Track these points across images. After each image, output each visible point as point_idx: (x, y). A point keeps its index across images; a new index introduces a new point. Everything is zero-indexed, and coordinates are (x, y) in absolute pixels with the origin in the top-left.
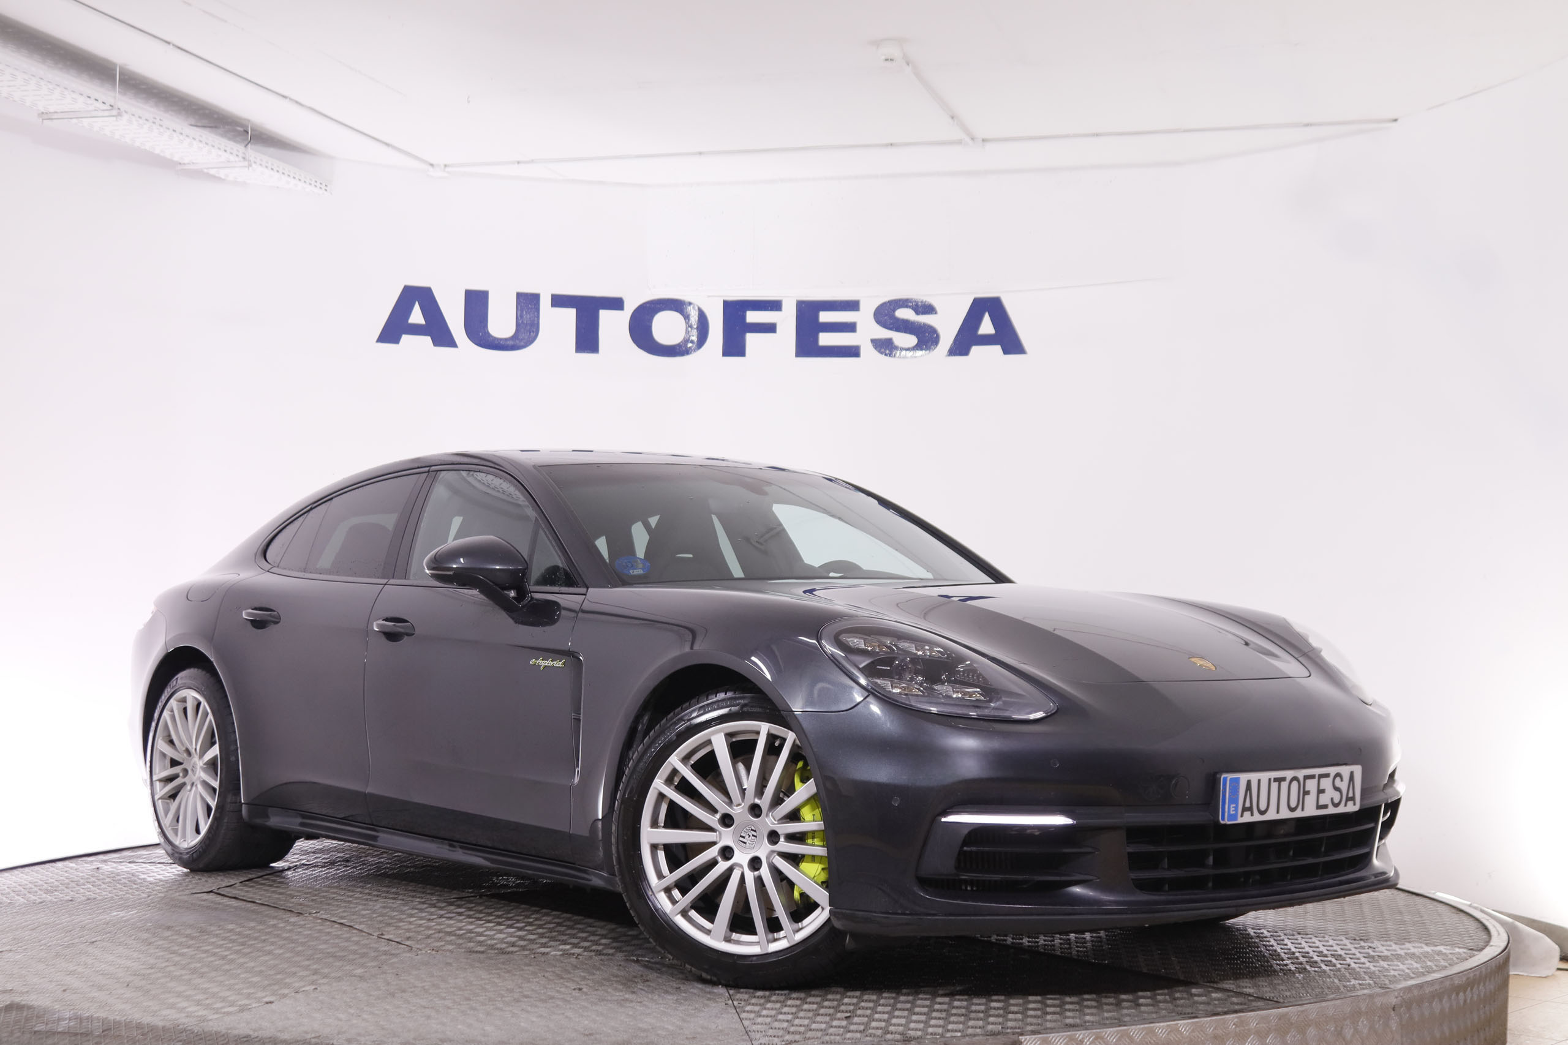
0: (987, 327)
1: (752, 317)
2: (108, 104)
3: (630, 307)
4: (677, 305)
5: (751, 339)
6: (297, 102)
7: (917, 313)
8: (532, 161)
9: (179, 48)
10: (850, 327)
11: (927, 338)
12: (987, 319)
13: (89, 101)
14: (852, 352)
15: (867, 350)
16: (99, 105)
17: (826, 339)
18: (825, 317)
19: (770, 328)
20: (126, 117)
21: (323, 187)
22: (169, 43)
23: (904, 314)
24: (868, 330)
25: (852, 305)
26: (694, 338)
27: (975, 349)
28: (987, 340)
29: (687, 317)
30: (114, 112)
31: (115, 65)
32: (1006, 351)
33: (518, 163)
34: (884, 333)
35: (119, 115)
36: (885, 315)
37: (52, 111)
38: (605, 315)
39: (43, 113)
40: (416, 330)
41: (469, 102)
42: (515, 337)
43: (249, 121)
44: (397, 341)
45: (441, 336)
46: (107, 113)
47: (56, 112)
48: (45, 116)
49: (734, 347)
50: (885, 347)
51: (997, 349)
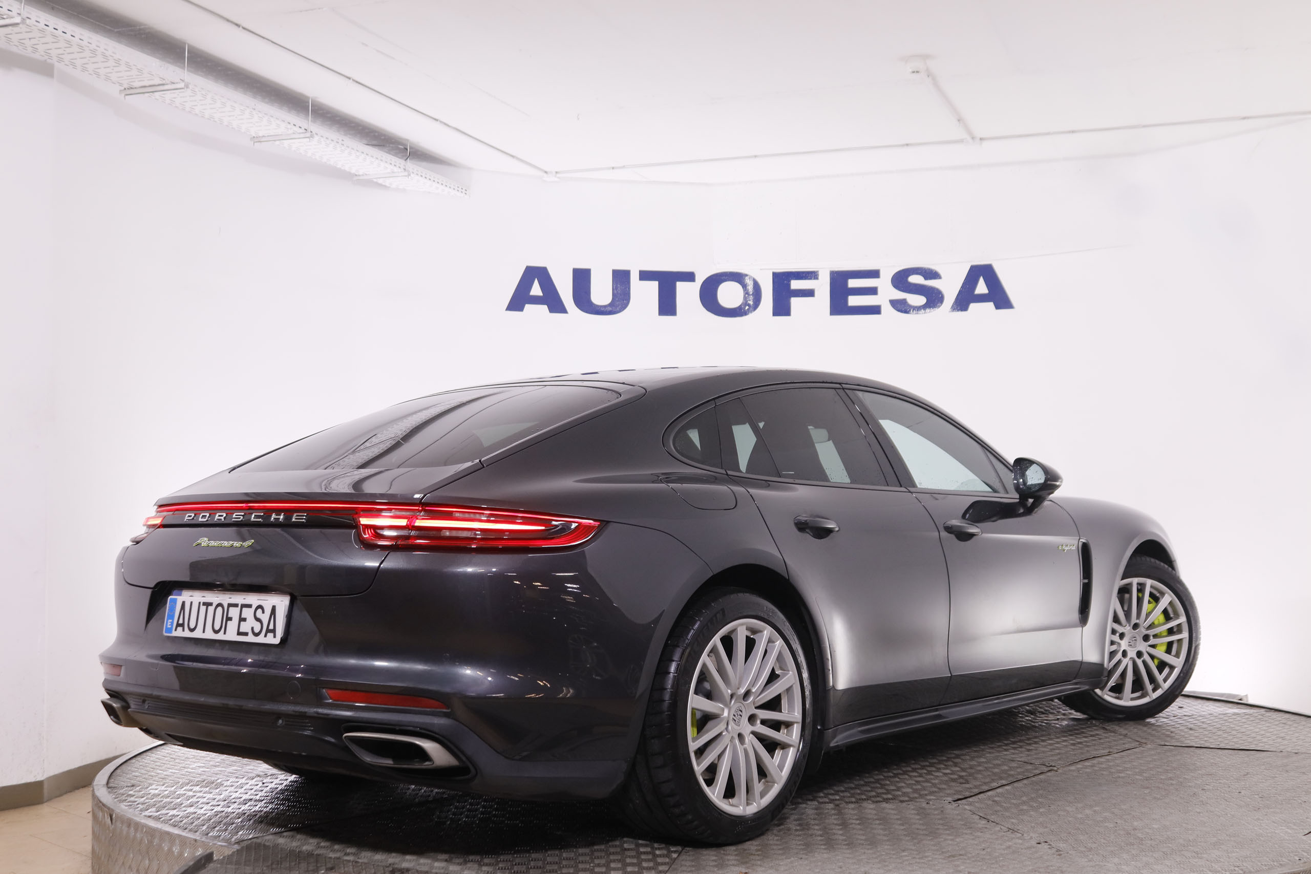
0: (981, 288)
1: (795, 285)
2: (303, 128)
3: (700, 279)
4: (737, 277)
5: (795, 302)
6: (445, 124)
7: (926, 279)
8: (624, 167)
9: (357, 82)
10: (873, 291)
11: (934, 298)
12: (981, 282)
13: (289, 126)
14: (875, 310)
15: (887, 308)
16: (297, 129)
17: (853, 301)
18: (853, 283)
19: (810, 293)
20: (316, 138)
21: (463, 191)
22: (349, 78)
23: (915, 279)
24: (887, 292)
25: (875, 274)
26: (751, 303)
27: (973, 306)
28: (982, 298)
29: (744, 286)
30: (308, 134)
31: (308, 98)
32: (998, 307)
33: (613, 168)
34: (899, 295)
35: (312, 136)
36: (900, 280)
37: (261, 135)
38: (681, 286)
39: (254, 137)
40: (536, 300)
41: (578, 119)
42: (610, 305)
43: (408, 140)
44: (520, 308)
45: (556, 305)
46: (302, 136)
47: (264, 136)
48: (256, 139)
49: (781, 308)
50: (900, 306)
51: (991, 305)
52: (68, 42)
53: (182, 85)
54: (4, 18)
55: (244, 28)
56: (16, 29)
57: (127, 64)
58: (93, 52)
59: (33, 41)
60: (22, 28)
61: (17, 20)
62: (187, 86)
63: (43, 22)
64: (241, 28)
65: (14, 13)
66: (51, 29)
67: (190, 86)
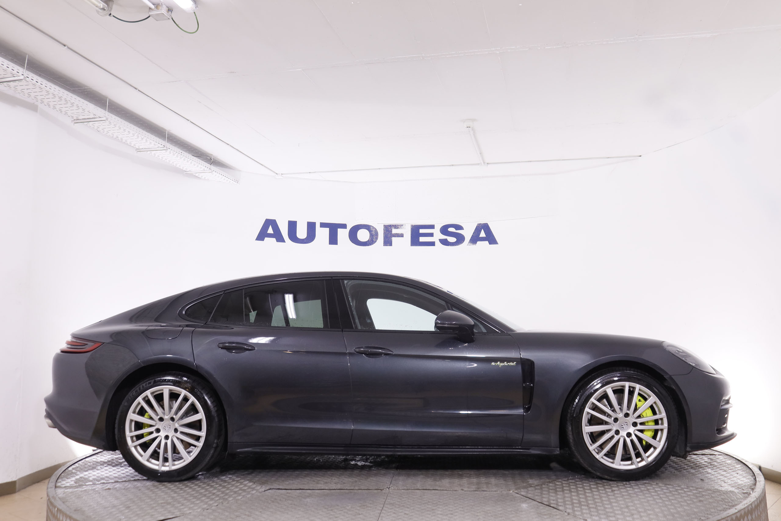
0: (483, 234)
1: (394, 231)
2: (163, 145)
4: (367, 227)
5: (394, 239)
6: (232, 147)
7: (457, 229)
8: (315, 172)
9: (192, 122)
10: (431, 235)
11: (460, 239)
12: (483, 232)
13: (156, 144)
14: (432, 244)
15: (438, 243)
16: (159, 145)
17: (422, 239)
18: (422, 231)
19: (402, 235)
20: (169, 150)
21: (237, 181)
23: (451, 230)
24: (438, 236)
25: (432, 227)
26: (374, 240)
27: (478, 243)
28: (483, 239)
29: (370, 231)
30: (165, 148)
31: (166, 130)
32: (490, 243)
34: (444, 237)
35: (167, 150)
36: (444, 230)
37: (141, 148)
38: (340, 230)
39: (137, 149)
40: (270, 236)
42: (306, 239)
43: (213, 155)
44: (263, 240)
45: (280, 238)
46: (162, 149)
48: (138, 150)
49: (388, 242)
50: (444, 242)
51: (487, 242)
52: (47, 92)
53: (104, 119)
54: (14, 77)
55: (139, 91)
56: (20, 83)
57: (77, 106)
58: (60, 98)
59: (29, 91)
60: (24, 83)
61: (22, 77)
62: (107, 119)
63: (35, 80)
64: (137, 90)
65: (20, 74)
66: (39, 84)
67: (109, 120)
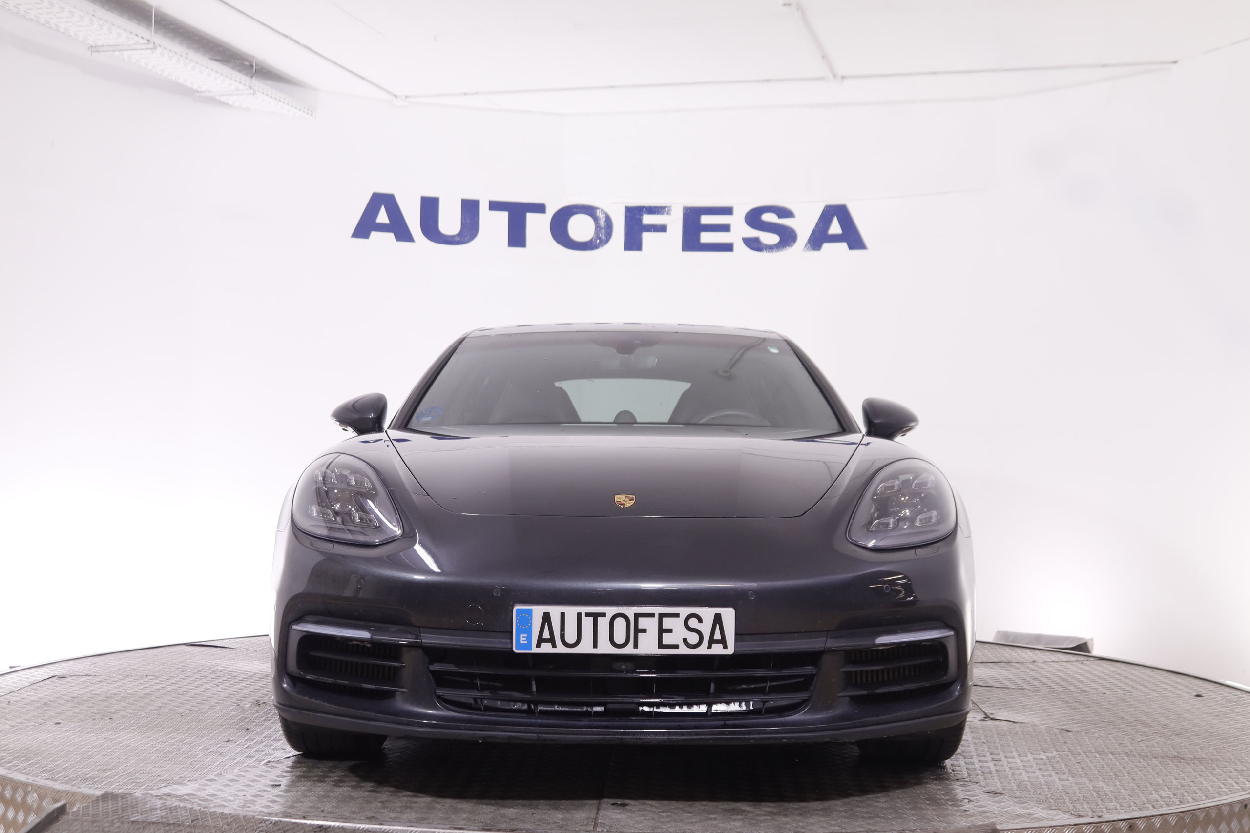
0: (835, 228)
1: (647, 219)
2: (145, 39)
3: (551, 211)
4: (589, 210)
5: (646, 237)
6: (295, 41)
7: (780, 217)
8: (476, 93)
10: (726, 228)
11: (787, 237)
12: (835, 222)
13: (131, 36)
14: (728, 247)
15: (740, 247)
16: (138, 39)
17: (706, 237)
18: (706, 220)
19: (662, 229)
20: (159, 50)
21: (310, 113)
23: (769, 217)
24: (740, 230)
25: (728, 211)
26: (603, 237)
27: (826, 246)
28: (835, 239)
29: (596, 219)
30: (151, 46)
31: (152, 7)
32: (851, 247)
33: (465, 94)
34: (753, 233)
35: (155, 48)
36: (754, 218)
37: (99, 43)
38: (531, 217)
39: (92, 46)
40: (382, 228)
42: (458, 235)
43: (254, 57)
44: (366, 236)
45: (402, 233)
46: (144, 47)
47: (103, 46)
48: (94, 49)
49: (633, 243)
50: (753, 244)
51: (844, 245)
